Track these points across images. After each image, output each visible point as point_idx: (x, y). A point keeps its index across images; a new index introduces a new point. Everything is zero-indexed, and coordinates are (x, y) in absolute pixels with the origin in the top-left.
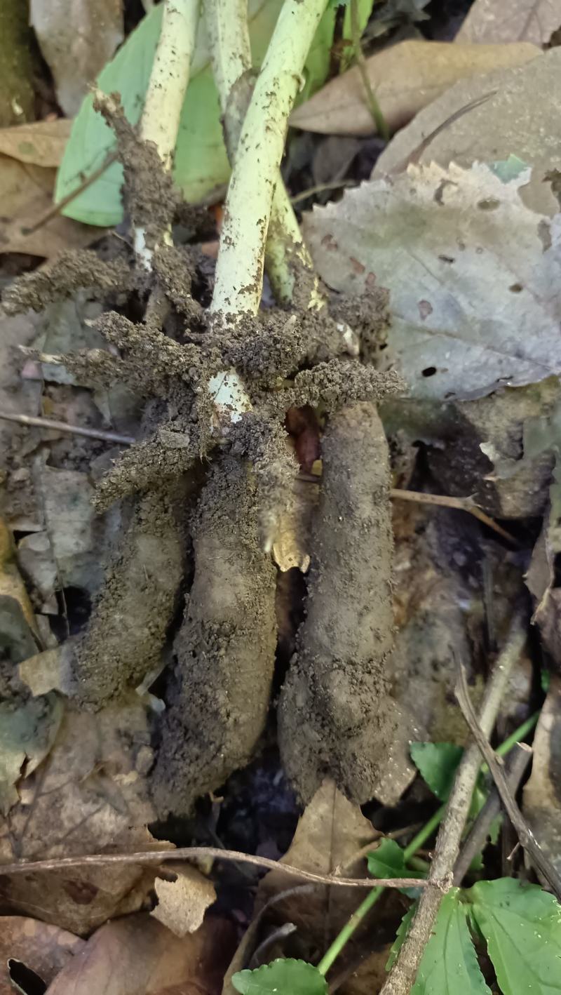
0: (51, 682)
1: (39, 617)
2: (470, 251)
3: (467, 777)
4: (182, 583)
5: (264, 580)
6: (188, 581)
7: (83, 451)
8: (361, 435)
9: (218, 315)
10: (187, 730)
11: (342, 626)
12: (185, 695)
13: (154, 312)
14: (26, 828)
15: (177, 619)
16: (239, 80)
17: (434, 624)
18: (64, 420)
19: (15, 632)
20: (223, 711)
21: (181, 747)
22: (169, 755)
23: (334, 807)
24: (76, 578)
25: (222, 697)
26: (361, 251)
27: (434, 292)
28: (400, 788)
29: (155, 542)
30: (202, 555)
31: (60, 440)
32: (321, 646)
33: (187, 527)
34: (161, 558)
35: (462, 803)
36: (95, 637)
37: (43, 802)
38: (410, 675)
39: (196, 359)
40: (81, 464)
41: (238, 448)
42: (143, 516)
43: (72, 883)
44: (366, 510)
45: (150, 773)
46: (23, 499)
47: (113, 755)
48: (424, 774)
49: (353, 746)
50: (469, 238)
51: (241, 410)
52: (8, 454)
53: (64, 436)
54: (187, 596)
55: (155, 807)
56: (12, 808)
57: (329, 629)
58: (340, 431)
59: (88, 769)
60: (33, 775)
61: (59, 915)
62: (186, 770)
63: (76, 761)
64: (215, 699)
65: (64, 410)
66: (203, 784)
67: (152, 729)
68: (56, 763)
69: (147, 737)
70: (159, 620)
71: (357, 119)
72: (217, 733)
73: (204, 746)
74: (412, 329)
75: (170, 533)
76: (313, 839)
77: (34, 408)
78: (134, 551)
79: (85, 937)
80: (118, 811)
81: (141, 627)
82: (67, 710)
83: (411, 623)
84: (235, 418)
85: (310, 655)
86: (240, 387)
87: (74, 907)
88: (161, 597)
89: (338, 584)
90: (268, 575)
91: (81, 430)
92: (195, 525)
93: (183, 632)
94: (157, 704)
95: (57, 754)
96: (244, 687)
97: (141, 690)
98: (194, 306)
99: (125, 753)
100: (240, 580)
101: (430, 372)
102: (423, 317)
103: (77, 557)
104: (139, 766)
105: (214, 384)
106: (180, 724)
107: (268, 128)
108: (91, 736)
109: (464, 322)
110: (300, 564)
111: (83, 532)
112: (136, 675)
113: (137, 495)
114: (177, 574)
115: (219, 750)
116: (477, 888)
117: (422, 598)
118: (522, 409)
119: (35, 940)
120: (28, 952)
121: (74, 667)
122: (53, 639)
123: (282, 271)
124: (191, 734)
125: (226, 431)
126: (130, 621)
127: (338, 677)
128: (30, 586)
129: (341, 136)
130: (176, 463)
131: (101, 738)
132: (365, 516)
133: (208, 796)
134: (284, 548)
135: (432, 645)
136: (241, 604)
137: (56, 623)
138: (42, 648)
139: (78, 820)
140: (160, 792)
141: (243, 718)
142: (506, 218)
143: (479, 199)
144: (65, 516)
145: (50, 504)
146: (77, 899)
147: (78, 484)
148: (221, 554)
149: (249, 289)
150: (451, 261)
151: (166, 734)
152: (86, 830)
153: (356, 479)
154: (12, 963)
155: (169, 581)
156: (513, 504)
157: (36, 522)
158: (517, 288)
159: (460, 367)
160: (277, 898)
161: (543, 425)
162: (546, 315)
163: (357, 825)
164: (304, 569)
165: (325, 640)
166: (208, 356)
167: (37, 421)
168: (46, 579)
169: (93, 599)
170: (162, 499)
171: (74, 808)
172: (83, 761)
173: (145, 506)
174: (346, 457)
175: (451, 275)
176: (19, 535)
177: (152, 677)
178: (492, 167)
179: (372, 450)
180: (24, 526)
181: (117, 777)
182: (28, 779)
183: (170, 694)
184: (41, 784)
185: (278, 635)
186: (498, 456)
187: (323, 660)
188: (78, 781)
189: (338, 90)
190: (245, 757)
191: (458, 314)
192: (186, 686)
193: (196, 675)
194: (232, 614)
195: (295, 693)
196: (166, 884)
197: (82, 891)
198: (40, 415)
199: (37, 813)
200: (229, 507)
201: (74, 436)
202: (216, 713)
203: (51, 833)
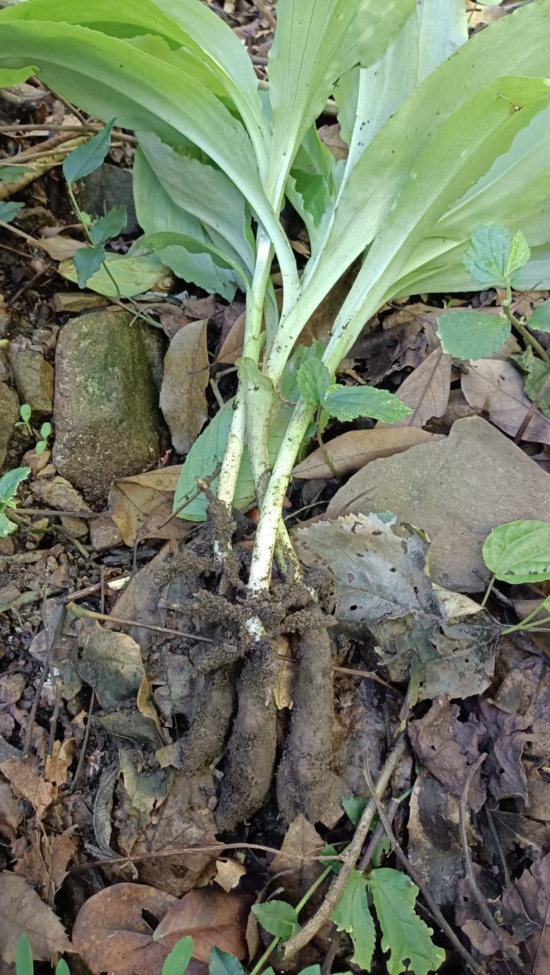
0: (169, 761)
1: (164, 729)
2: (371, 552)
3: (368, 815)
4: (232, 714)
5: (270, 714)
6: (235, 714)
7: (186, 644)
8: (317, 643)
9: (251, 590)
10: (233, 788)
11: (306, 737)
12: (233, 769)
13: (222, 588)
14: (154, 837)
15: (229, 732)
16: (263, 475)
17: (361, 737)
18: (177, 629)
19: (151, 736)
20: (250, 777)
21: (230, 795)
22: (225, 799)
23: (303, 827)
24: (181, 709)
25: (249, 770)
26: (320, 551)
27: (355, 570)
28: (335, 819)
29: (220, 693)
30: (241, 701)
31: (175, 638)
32: (296, 747)
33: (235, 686)
34: (223, 701)
35: (364, 827)
36: (192, 739)
37: (163, 823)
38: (348, 764)
39: (240, 613)
40: (185, 652)
41: (258, 653)
42: (215, 682)
43: (175, 866)
44: (319, 679)
45: (215, 810)
46: (157, 668)
47: (198, 799)
48: (348, 813)
49: (309, 795)
50: (369, 545)
51: (260, 634)
52: (150, 645)
53: (176, 637)
54: (234, 720)
55: (217, 826)
56: (147, 826)
57: (300, 738)
58: (308, 640)
59: (185, 806)
60: (158, 809)
61: (168, 885)
62: (232, 806)
63: (179, 803)
64: (247, 771)
65: (177, 623)
66: (241, 815)
67: (216, 787)
68: (170, 803)
69: (214, 791)
70: (221, 732)
71: (324, 470)
72: (247, 788)
73: (241, 794)
74: (345, 587)
75: (227, 689)
76: (293, 844)
77: (163, 621)
78: (211, 698)
79: (180, 898)
80: (199, 827)
81: (213, 735)
82: (176, 776)
83: (350, 736)
84: (258, 639)
85: (292, 751)
86: (260, 624)
87: (175, 880)
88: (223, 721)
89: (305, 717)
90: (272, 712)
91: (186, 635)
92: (239, 687)
93: (232, 738)
94: (219, 774)
95: (170, 799)
96: (260, 766)
97: (212, 767)
98: (241, 583)
99: (203, 799)
100: (258, 713)
101: (354, 608)
102: (350, 581)
103: (182, 698)
104: (209, 806)
105: (249, 622)
106: (230, 784)
107: (275, 504)
108: (187, 790)
109: (369, 585)
110: (289, 705)
111: (185, 685)
112: (210, 759)
113: (213, 672)
114: (231, 711)
115: (248, 796)
116: (373, 873)
117: (357, 722)
118: (397, 629)
119: (155, 899)
120: (151, 905)
121: (182, 754)
122: (170, 740)
123: (282, 561)
124: (235, 789)
125: (253, 644)
126: (208, 732)
127: (302, 761)
128: (159, 713)
129: (316, 479)
130: (231, 659)
131: (192, 792)
132: (318, 683)
133: (243, 821)
134: (281, 697)
135: (360, 748)
136: (258, 725)
137: (172, 732)
138: (165, 744)
139: (180, 832)
140: (220, 818)
141: (260, 781)
142: (386, 539)
143: (373, 531)
144: (177, 677)
145: (170, 671)
146: (177, 876)
147: (184, 662)
148: (251, 701)
149: (265, 579)
150: (362, 556)
151: (223, 789)
152: (183, 836)
153: (313, 665)
154: (143, 910)
155: (226, 713)
156: (395, 676)
157: (163, 680)
158: (393, 570)
159: (368, 606)
160: (276, 877)
161: (406, 637)
162: (407, 584)
163: (314, 838)
164: (290, 708)
165: (298, 743)
166: (246, 611)
167: (165, 630)
168: (167, 710)
169: (191, 720)
170: (224, 673)
171: (178, 825)
172: (183, 802)
173: (216, 677)
174: (310, 654)
175: (362, 562)
176: (155, 687)
177: (217, 760)
178: (378, 516)
179: (322, 650)
180: (157, 683)
181: (199, 811)
182: (156, 811)
183: (226, 769)
184: (162, 813)
185: (277, 740)
186: (383, 653)
187: (297, 753)
188: (181, 813)
189: (314, 458)
190: (260, 801)
191: (366, 581)
192: (233, 764)
193: (238, 759)
194: (255, 730)
195: (284, 769)
196: (222, 863)
197: (180, 872)
198: (166, 626)
199: (160, 828)
200: (254, 679)
201: (181, 637)
202: (247, 778)
203: (166, 838)
